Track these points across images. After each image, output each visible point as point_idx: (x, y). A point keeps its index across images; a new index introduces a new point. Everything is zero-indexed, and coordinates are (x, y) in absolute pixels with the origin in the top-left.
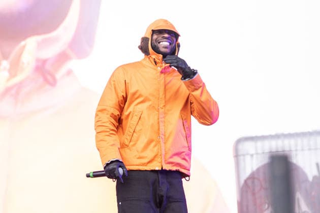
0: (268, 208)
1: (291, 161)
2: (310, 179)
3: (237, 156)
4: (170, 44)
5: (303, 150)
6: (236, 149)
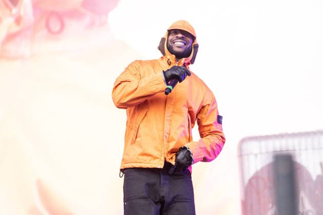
0: (272, 207)
1: (295, 160)
2: (314, 178)
3: (241, 155)
4: (185, 44)
5: (306, 149)
6: (240, 149)
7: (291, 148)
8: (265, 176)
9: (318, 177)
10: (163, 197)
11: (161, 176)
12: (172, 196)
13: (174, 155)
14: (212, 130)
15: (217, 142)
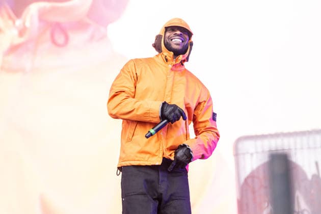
0: (268, 206)
1: (290, 159)
2: (309, 177)
3: (236, 154)
4: (183, 41)
5: (302, 148)
6: (236, 148)
7: (286, 147)
8: (261, 175)
9: (314, 176)
10: (161, 194)
11: (160, 173)
12: (169, 194)
13: (173, 152)
14: (207, 127)
15: (213, 139)
